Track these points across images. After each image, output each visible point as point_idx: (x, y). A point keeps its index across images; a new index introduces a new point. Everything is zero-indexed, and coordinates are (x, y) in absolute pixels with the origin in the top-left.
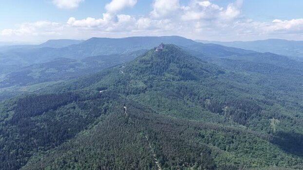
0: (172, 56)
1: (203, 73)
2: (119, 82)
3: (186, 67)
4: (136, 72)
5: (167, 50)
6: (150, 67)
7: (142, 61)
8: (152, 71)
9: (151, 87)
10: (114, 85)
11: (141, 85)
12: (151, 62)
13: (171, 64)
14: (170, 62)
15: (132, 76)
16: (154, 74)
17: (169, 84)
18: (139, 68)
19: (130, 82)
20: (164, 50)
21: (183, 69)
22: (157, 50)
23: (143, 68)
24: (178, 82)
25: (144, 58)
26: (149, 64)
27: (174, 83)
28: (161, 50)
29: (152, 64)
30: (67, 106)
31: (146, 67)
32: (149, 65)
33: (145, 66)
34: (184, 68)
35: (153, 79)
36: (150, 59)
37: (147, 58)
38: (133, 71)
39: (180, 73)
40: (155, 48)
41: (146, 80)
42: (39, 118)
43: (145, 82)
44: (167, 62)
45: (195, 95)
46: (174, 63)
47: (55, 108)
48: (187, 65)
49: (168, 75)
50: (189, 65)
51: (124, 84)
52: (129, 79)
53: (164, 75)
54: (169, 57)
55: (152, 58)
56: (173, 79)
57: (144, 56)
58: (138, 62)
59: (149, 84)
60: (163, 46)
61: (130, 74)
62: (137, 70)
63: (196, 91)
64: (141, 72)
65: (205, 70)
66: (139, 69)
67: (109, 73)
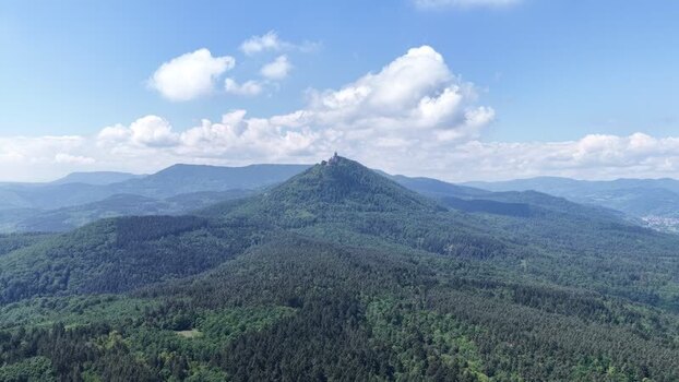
1: (410, 202)
2: (267, 211)
3: (382, 191)
4: (294, 198)
6: (319, 191)
7: (303, 181)
8: (322, 196)
11: (305, 215)
12: (319, 183)
15: (287, 204)
16: (326, 201)
18: (299, 191)
19: (286, 212)
20: (340, 165)
21: (375, 195)
22: (328, 165)
23: (305, 192)
24: (369, 213)
25: (305, 176)
26: (316, 185)
27: (362, 214)
28: (336, 164)
29: (322, 186)
30: (195, 233)
31: (312, 191)
32: (317, 187)
33: (309, 188)
34: (378, 193)
35: (325, 208)
36: (317, 178)
37: (312, 176)
38: (288, 197)
40: (325, 162)
41: (313, 208)
42: (158, 242)
43: (313, 212)
45: (399, 231)
47: (177, 233)
48: (382, 188)
49: (350, 203)
50: (385, 189)
52: (283, 208)
53: (343, 203)
55: (321, 176)
56: (360, 210)
58: (296, 182)
59: (320, 214)
60: (338, 158)
61: (284, 202)
62: (296, 195)
63: (400, 226)
64: (303, 198)
65: (413, 199)
66: (299, 194)
67: (242, 203)
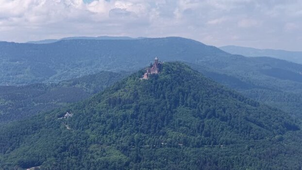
0: (180, 90)
1: (251, 128)
2: (65, 149)
3: (213, 114)
4: (102, 127)
5: (168, 77)
6: (133, 116)
7: (113, 102)
8: (137, 124)
9: (138, 159)
10: (55, 156)
11: (116, 155)
12: (134, 105)
13: (181, 109)
14: (176, 103)
15: (92, 136)
16: (142, 131)
17: (176, 152)
18: (108, 117)
19: (90, 149)
20: (162, 78)
21: (206, 121)
22: (145, 77)
23: (116, 118)
24: (197, 149)
25: (116, 94)
26: (129, 108)
27: (189, 151)
28: (156, 77)
29: (137, 109)
31: (125, 117)
32: (130, 112)
33: (121, 113)
34: (210, 117)
35: (140, 142)
36: (132, 97)
37: (124, 95)
38: (94, 125)
39: (200, 128)
40: (142, 73)
41: (125, 144)
43: (124, 150)
44: (171, 104)
46: (187, 105)
48: (214, 110)
49: (173, 135)
50: (219, 111)
51: (76, 153)
52: (86, 143)
53: (164, 134)
54: (175, 91)
55: (136, 96)
56: (186, 143)
57: (117, 90)
58: (103, 104)
59: (133, 154)
60: (160, 66)
61: (88, 131)
62: (104, 122)
64: (112, 127)
65: (254, 122)
66: (108, 121)
67: (36, 129)
